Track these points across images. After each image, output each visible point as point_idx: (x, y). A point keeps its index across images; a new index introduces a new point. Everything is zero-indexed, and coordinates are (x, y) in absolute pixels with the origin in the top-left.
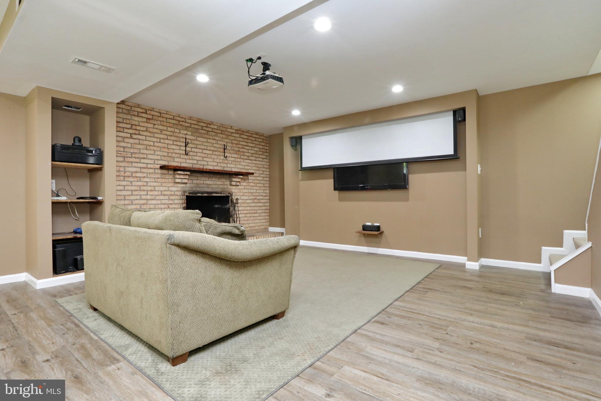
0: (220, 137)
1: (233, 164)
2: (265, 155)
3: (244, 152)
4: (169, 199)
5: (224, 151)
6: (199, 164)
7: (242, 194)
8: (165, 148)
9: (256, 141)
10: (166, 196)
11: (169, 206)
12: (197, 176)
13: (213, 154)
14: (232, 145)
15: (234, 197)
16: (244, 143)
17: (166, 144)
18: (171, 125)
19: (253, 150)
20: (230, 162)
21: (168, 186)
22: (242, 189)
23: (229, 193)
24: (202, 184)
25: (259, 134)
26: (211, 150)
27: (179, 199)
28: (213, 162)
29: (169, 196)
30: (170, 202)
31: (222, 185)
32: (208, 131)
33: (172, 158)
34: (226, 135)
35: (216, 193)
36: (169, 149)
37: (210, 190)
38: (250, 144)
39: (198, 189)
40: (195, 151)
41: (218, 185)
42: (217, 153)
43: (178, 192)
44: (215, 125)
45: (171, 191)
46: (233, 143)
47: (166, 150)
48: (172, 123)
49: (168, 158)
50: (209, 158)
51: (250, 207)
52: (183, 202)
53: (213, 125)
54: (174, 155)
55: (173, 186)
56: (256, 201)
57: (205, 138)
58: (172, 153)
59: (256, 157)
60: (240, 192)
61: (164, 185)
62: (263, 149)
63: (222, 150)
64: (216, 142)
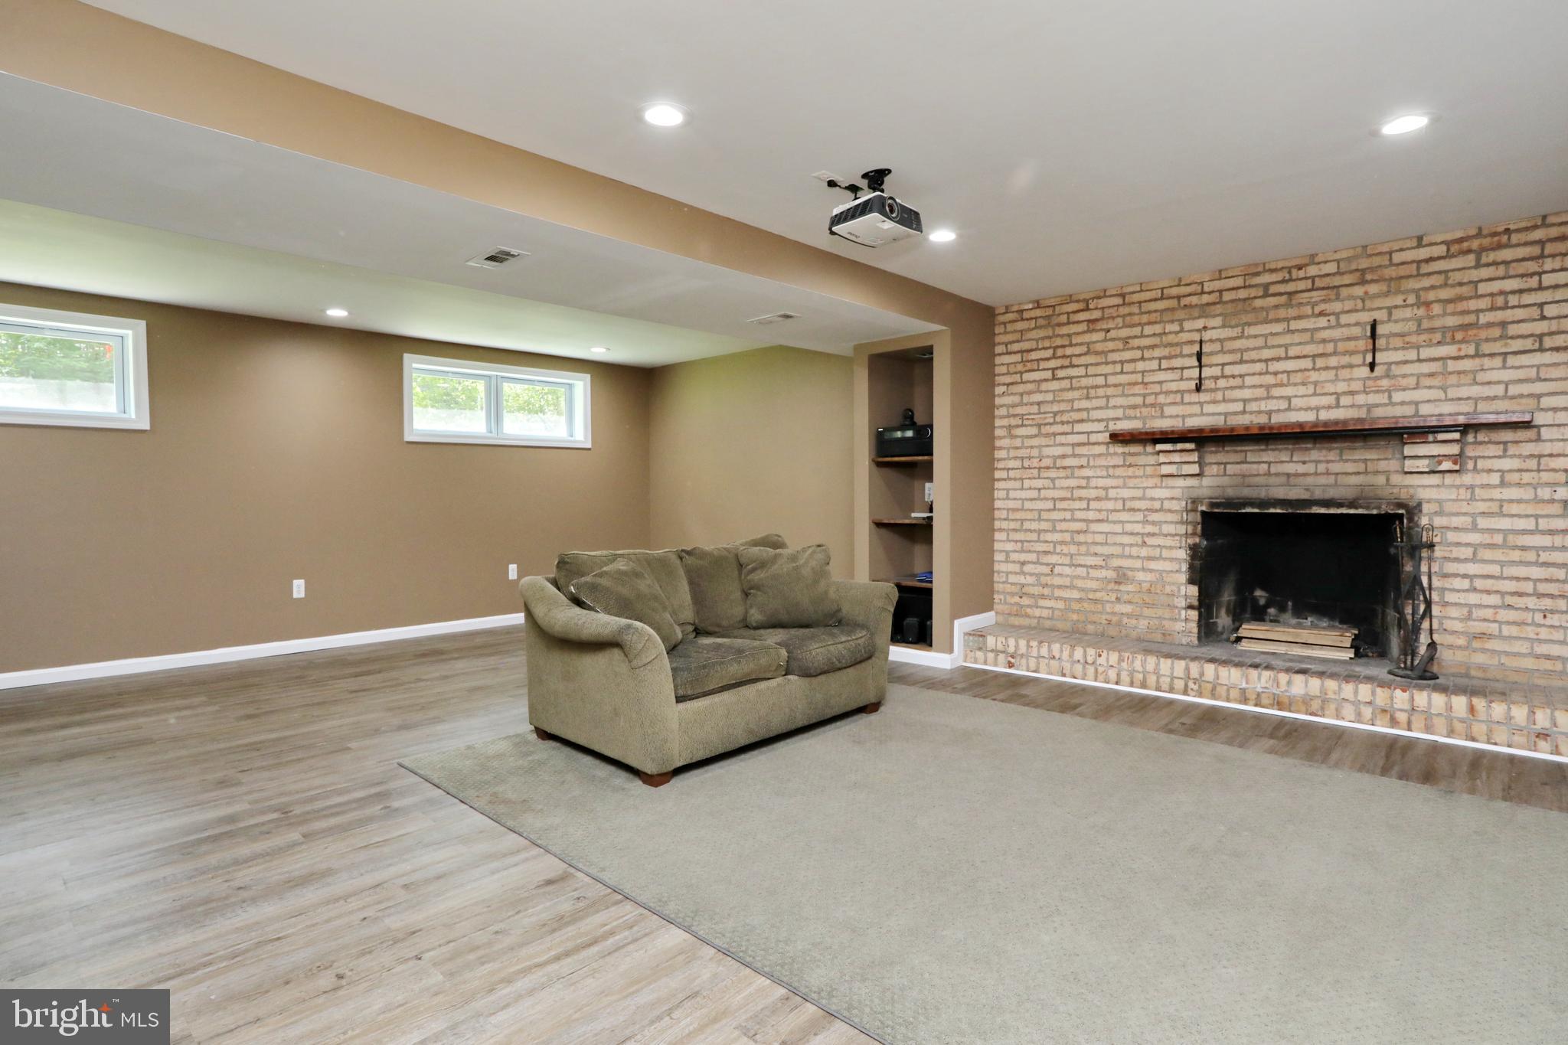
0: (1351, 297)
1: (1430, 387)
4: (1145, 522)
5: (1370, 347)
6: (1251, 413)
7: (1483, 506)
8: (1135, 384)
10: (1138, 513)
11: (1146, 539)
12: (1241, 451)
13: (1313, 369)
14: (1419, 313)
16: (1511, 284)
17: (1139, 372)
18: (1154, 317)
20: (1408, 381)
21: (1145, 485)
22: (1486, 485)
23: (1400, 505)
24: (1265, 475)
26: (1305, 357)
27: (1177, 523)
28: (1315, 394)
29: (1146, 513)
30: (1149, 529)
31: (1359, 473)
32: (1292, 294)
33: (1158, 409)
34: (1385, 280)
36: (1146, 384)
37: (1294, 494)
39: (1246, 492)
40: (1237, 373)
41: (1337, 474)
42: (1333, 361)
43: (1174, 502)
44: (1326, 262)
45: (1153, 499)
47: (1138, 389)
48: (1156, 311)
49: (1145, 411)
50: (1296, 385)
52: (1190, 531)
53: (1319, 263)
54: (1161, 399)
55: (1159, 485)
57: (1278, 320)
58: (1156, 394)
60: (1473, 499)
61: (1131, 483)
63: (1363, 344)
64: (1329, 321)
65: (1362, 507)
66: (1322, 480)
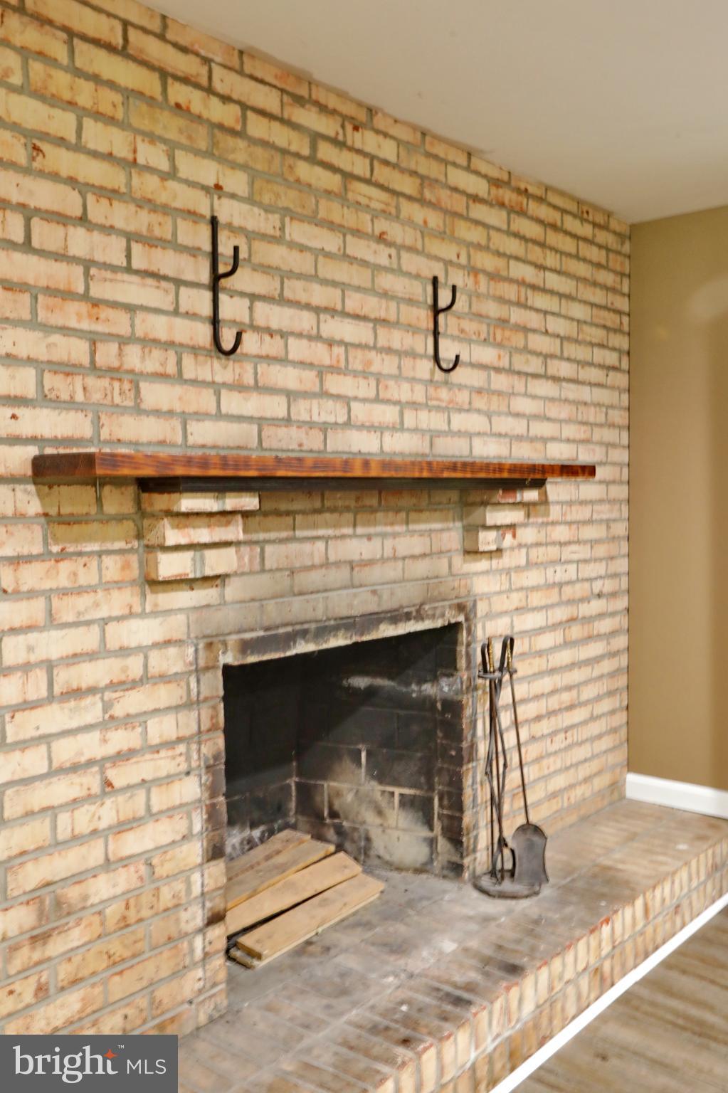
0: (410, 222)
1: (479, 411)
2: (614, 349)
3: (526, 330)
4: (110, 722)
5: (431, 326)
6: (301, 424)
7: (516, 599)
8: (67, 295)
9: (577, 257)
10: (88, 700)
11: (112, 774)
12: (288, 513)
13: (375, 347)
14: (470, 281)
15: (484, 628)
16: (528, 273)
17: (74, 260)
18: (108, 100)
19: (566, 317)
20: (463, 397)
21: (103, 612)
22: (518, 569)
23: (461, 608)
24: (321, 566)
25: (591, 218)
26: (364, 318)
27: (177, 708)
28: (377, 400)
29: (108, 695)
30: (121, 739)
31: (424, 555)
32: (348, 176)
33: (126, 386)
34: (441, 209)
35: (396, 616)
36: (96, 303)
37: (362, 603)
38: (553, 281)
39: (299, 609)
40: (274, 325)
41: (404, 558)
42: (396, 340)
43: (172, 651)
44: (386, 135)
45: (124, 651)
46: (474, 271)
47: (73, 315)
48: (111, 85)
49: (98, 385)
50: (355, 374)
51: (552, 671)
52: (206, 725)
53: (378, 132)
54: (134, 358)
55: (137, 609)
56: (576, 632)
57: (331, 226)
58: (123, 341)
59: (578, 362)
60: (510, 590)
61: (67, 609)
62: (605, 308)
63: (423, 317)
64: (390, 256)
65: (428, 617)
66: (392, 571)
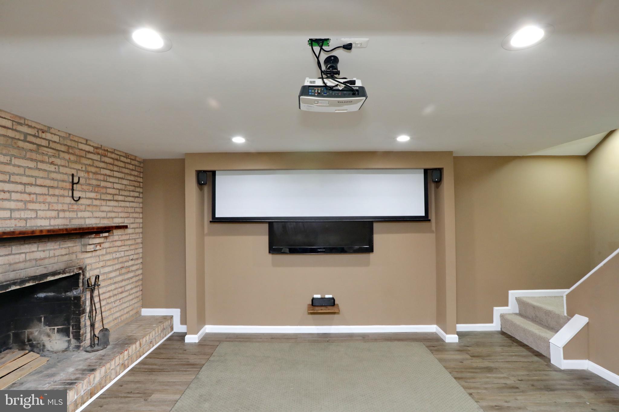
0: (64, 159)
1: (88, 211)
2: (137, 192)
3: (106, 188)
5: (71, 187)
7: (101, 264)
9: (125, 168)
13: (48, 195)
14: (86, 175)
15: (89, 273)
16: (108, 172)
19: (121, 184)
20: (83, 207)
22: (103, 255)
23: (80, 268)
24: (23, 261)
25: (130, 157)
26: (45, 186)
28: (49, 210)
31: (66, 254)
32: (39, 146)
34: (76, 155)
35: (54, 274)
37: (39, 271)
38: (116, 174)
39: (12, 276)
40: (6, 189)
41: (58, 256)
42: (57, 192)
44: (55, 134)
46: (88, 172)
50: (40, 203)
51: (115, 283)
53: (52, 134)
56: (124, 271)
57: (31, 160)
59: (125, 196)
60: (100, 261)
62: (135, 181)
63: (69, 186)
64: (55, 168)
65: (68, 273)
66: (52, 261)
